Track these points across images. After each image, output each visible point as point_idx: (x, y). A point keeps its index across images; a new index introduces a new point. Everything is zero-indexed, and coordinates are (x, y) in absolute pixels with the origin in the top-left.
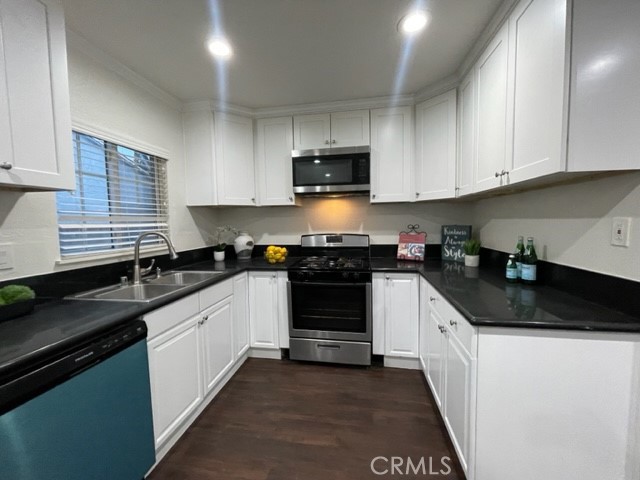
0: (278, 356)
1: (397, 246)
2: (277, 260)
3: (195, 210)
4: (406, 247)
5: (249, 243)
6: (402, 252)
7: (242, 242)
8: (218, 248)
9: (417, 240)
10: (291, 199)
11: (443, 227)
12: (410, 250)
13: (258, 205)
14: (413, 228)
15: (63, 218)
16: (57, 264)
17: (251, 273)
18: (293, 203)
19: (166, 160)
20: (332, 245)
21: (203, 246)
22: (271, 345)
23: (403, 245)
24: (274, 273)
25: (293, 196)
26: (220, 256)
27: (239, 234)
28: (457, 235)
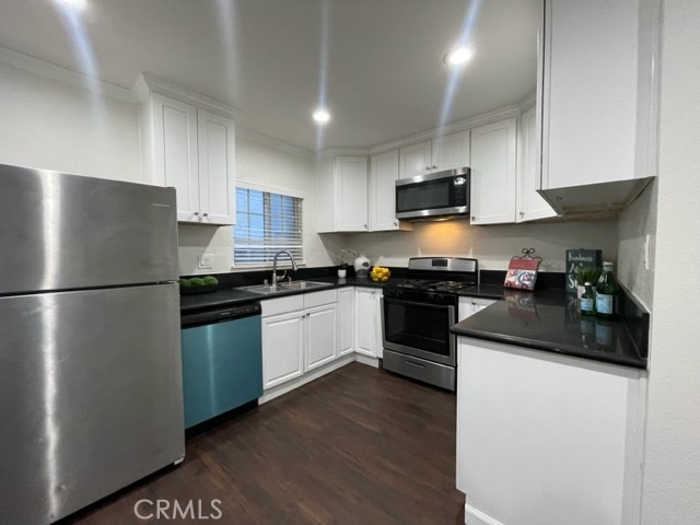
0: (376, 364)
1: (506, 272)
2: (380, 279)
3: (325, 236)
4: (515, 274)
5: (365, 264)
6: (509, 279)
7: (359, 263)
8: (341, 268)
9: (528, 267)
10: (396, 224)
11: (567, 252)
12: (520, 278)
13: (370, 230)
14: (528, 252)
15: (237, 241)
16: (233, 268)
17: (357, 288)
18: (397, 228)
19: (302, 199)
20: (435, 268)
21: (332, 265)
22: (370, 353)
23: (512, 272)
24: (373, 290)
25: (397, 221)
26: (342, 273)
27: (359, 256)
28: (583, 262)
